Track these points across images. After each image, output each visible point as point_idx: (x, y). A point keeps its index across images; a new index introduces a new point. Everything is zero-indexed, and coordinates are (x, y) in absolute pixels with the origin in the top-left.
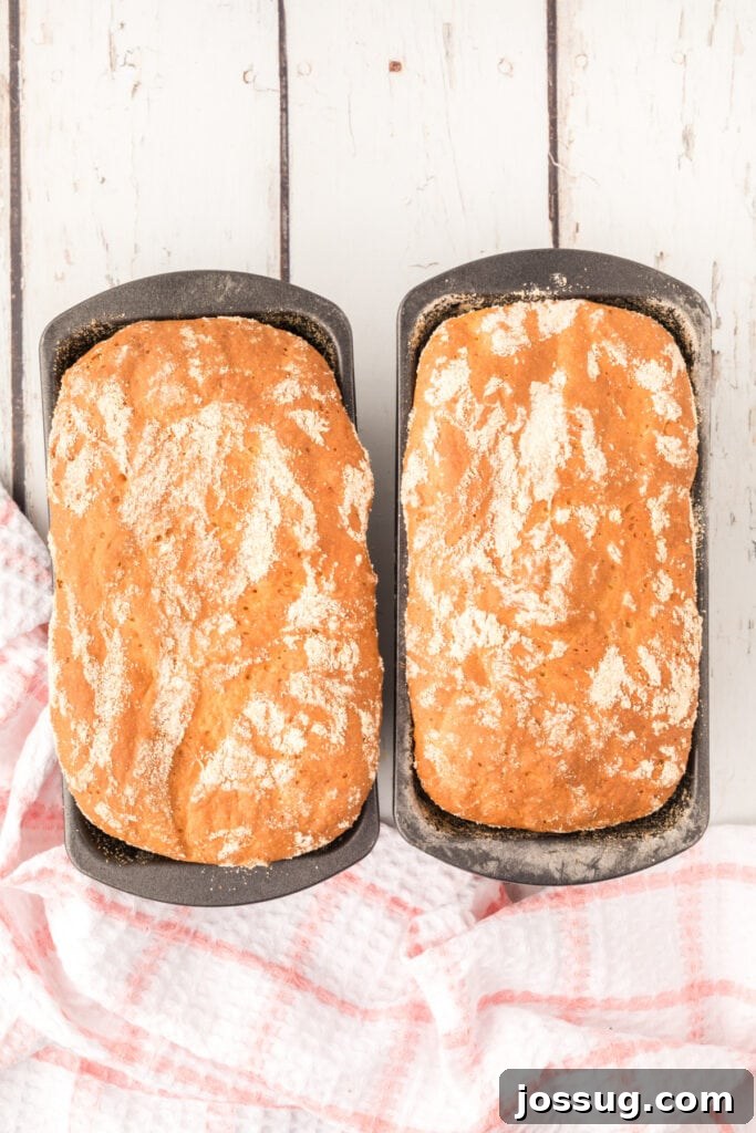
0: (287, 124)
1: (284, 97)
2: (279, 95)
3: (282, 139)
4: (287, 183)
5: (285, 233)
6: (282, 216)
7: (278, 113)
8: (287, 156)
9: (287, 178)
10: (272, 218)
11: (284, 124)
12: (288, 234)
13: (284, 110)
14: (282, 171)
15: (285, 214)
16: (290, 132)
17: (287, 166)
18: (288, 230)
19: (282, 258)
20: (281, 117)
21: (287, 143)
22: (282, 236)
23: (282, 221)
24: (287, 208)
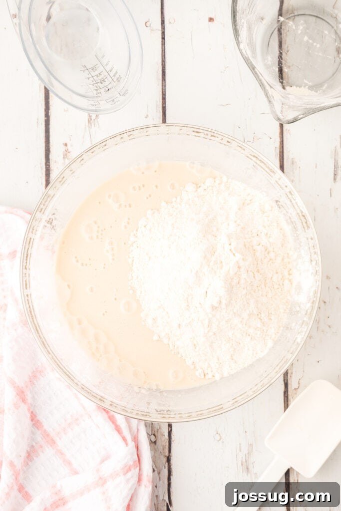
0: (164, 44)
1: (163, 33)
2: (161, 32)
3: (162, 51)
4: (165, 69)
5: (164, 91)
6: (162, 84)
7: (161, 39)
8: (165, 58)
9: (165, 67)
10: (158, 85)
11: (163, 44)
12: (165, 92)
13: (163, 38)
14: (162, 64)
15: (164, 82)
16: (166, 48)
17: (165, 62)
18: (165, 90)
19: (163, 102)
20: (162, 41)
21: (165, 53)
22: (163, 92)
23: (162, 86)
24: (165, 80)
